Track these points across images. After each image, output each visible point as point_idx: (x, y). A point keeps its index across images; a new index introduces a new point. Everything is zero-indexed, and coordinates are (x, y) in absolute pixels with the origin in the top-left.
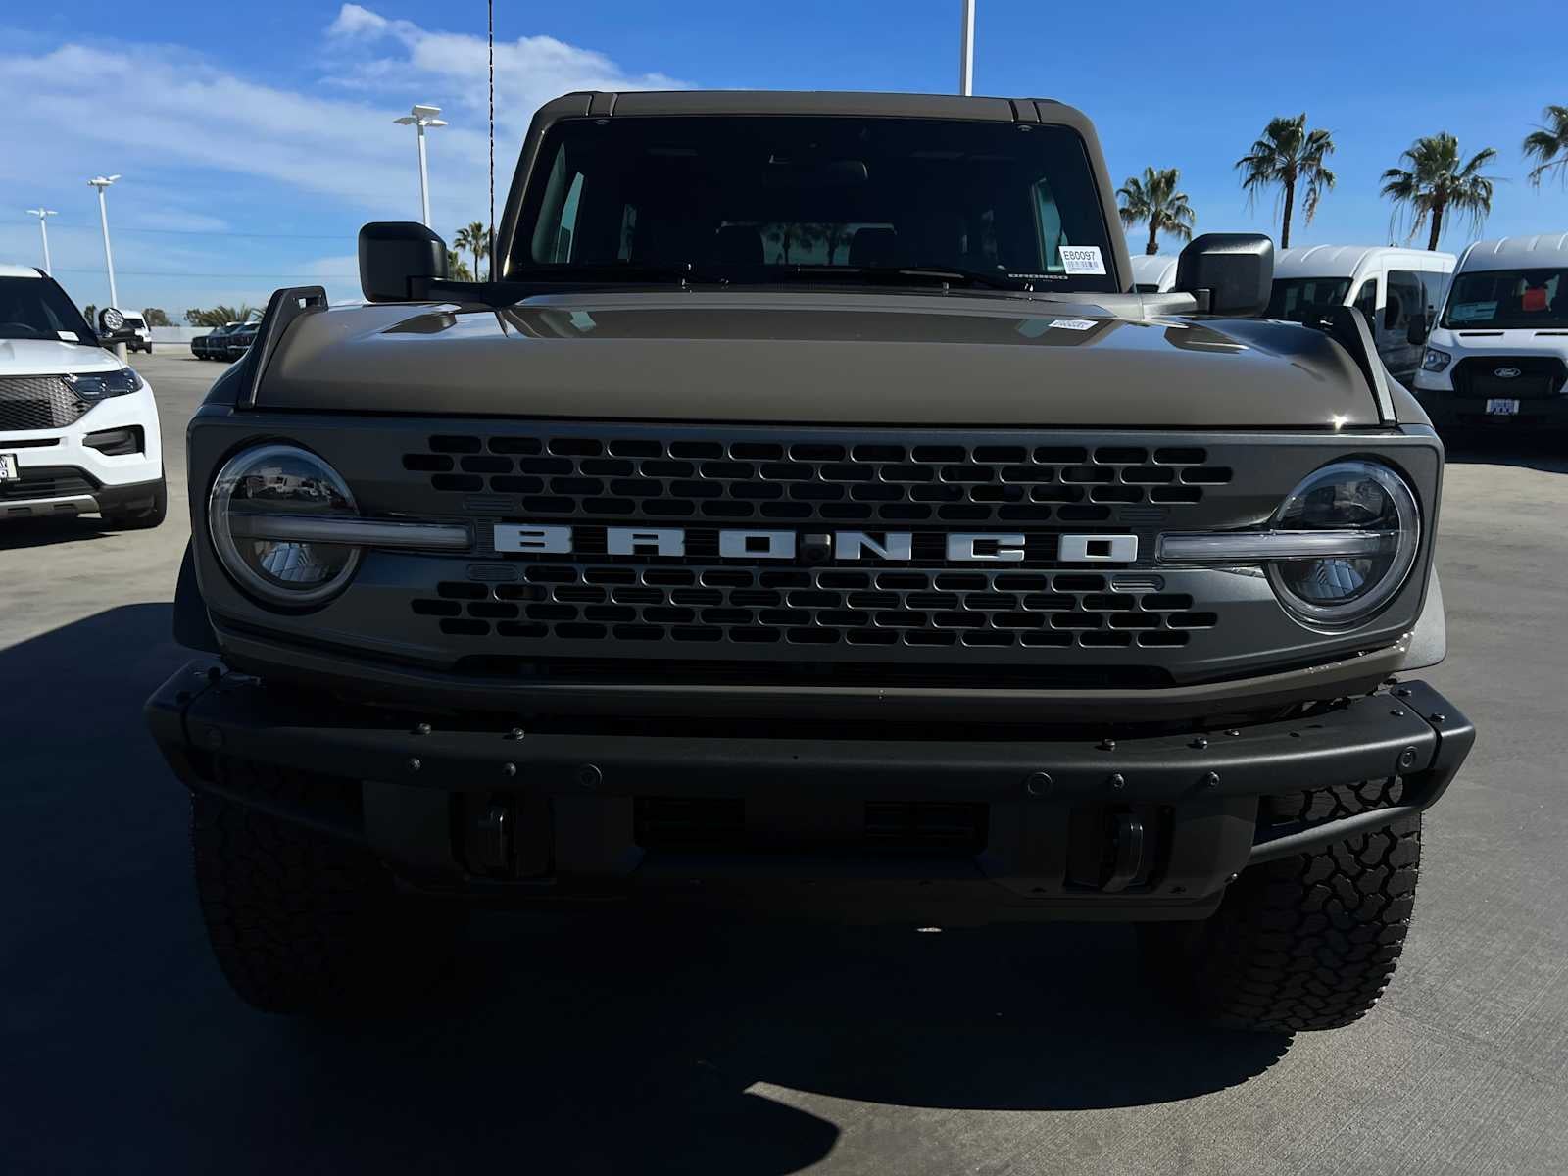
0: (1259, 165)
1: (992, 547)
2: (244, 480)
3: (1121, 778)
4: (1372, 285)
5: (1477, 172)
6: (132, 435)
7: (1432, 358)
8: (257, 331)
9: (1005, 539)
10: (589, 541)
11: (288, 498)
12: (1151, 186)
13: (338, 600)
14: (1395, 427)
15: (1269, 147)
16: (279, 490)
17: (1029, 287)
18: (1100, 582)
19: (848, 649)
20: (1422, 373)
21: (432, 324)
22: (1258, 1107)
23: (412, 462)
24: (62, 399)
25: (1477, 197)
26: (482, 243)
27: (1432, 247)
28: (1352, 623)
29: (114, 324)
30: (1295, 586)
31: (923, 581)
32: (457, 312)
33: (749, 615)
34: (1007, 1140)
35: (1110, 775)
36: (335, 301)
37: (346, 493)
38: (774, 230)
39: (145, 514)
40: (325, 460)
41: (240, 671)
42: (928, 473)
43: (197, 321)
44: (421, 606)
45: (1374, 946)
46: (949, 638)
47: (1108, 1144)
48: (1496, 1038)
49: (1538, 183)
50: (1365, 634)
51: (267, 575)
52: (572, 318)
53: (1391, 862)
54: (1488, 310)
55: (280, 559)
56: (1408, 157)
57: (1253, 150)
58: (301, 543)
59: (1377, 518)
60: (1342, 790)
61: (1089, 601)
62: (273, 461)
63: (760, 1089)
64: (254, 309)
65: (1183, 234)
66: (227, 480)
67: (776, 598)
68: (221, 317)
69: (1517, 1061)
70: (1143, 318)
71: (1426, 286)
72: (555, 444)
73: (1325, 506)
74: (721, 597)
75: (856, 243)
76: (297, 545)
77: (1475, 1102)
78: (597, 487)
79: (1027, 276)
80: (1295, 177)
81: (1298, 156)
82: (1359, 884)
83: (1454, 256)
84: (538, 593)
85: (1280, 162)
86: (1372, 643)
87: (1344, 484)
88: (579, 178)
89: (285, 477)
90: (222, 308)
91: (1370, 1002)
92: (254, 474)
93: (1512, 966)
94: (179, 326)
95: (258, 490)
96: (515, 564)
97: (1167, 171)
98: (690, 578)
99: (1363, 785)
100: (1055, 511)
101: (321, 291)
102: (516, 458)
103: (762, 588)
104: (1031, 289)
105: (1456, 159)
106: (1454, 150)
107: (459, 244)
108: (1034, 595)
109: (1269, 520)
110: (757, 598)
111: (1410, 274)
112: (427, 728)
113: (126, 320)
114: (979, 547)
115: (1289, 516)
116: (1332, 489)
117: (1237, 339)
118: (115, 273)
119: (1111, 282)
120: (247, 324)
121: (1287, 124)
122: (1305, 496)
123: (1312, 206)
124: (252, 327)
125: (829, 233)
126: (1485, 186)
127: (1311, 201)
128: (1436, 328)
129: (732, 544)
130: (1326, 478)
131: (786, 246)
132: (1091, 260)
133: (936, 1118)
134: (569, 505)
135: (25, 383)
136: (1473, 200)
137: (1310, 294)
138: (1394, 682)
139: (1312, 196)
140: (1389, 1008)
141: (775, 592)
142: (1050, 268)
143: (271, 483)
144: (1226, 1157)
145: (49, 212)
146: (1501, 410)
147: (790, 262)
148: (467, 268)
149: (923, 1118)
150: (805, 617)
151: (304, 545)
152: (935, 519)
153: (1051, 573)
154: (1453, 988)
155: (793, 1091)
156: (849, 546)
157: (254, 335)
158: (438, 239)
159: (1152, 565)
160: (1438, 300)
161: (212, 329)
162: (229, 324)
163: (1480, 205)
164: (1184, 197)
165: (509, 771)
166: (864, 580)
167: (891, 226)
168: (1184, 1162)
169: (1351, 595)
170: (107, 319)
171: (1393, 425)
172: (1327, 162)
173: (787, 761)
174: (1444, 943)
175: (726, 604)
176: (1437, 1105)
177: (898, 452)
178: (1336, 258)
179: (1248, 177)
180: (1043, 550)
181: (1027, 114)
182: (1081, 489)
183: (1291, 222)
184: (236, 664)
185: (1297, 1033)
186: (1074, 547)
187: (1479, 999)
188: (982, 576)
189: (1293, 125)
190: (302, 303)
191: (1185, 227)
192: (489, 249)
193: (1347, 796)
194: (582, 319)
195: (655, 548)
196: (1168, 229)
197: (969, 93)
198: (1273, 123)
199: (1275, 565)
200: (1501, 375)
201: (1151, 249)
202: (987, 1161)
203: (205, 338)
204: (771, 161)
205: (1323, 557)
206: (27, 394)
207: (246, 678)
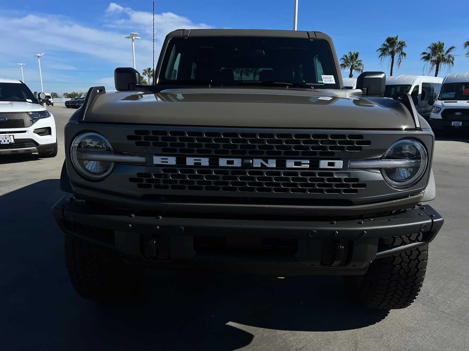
0: (384, 51)
1: (299, 164)
2: (81, 143)
3: (337, 232)
4: (417, 87)
5: (450, 53)
6: (48, 130)
7: (435, 109)
8: (84, 99)
9: (303, 161)
10: (181, 161)
11: (94, 148)
12: (351, 57)
13: (108, 178)
14: (420, 129)
15: (386, 45)
16: (91, 146)
17: (312, 87)
18: (331, 174)
19: (257, 194)
20: (432, 113)
21: (136, 97)
22: (379, 332)
23: (129, 138)
24: (27, 119)
25: (449, 61)
26: (151, 73)
27: (436, 76)
28: (407, 187)
29: (42, 97)
30: (390, 176)
31: (279, 174)
32: (143, 94)
33: (227, 183)
34: (303, 340)
35: (334, 232)
36: (107, 91)
37: (110, 146)
38: (238, 70)
39: (51, 153)
40: (104, 137)
41: (79, 198)
42: (281, 142)
43: (67, 96)
44: (132, 180)
45: (414, 284)
46: (287, 190)
47: (333, 342)
48: (451, 312)
49: (468, 57)
50: (411, 191)
51: (87, 171)
52: (177, 96)
53: (419, 259)
54: (452, 94)
55: (91, 166)
56: (429, 49)
57: (382, 46)
58: (97, 161)
59: (415, 156)
60: (404, 237)
61: (328, 180)
62: (89, 137)
63: (230, 323)
64: (84, 93)
65: (360, 72)
66: (76, 143)
67: (236, 178)
68: (74, 95)
69: (457, 319)
70: (346, 97)
71: (434, 88)
72: (171, 133)
73: (399, 153)
74: (219, 178)
75: (262, 74)
76: (96, 162)
77: (444, 331)
78: (184, 145)
79: (312, 84)
80: (395, 55)
81: (395, 48)
82: (409, 265)
83: (442, 78)
84: (166, 176)
85: (390, 50)
86: (413, 193)
87: (405, 146)
88: (179, 55)
89: (93, 142)
90: (74, 93)
91: (413, 301)
92: (84, 141)
93: (456, 291)
94: (61, 98)
95: (85, 146)
96: (159, 168)
97: (356, 53)
98: (210, 172)
99: (411, 235)
100: (318, 153)
101: (103, 88)
102: (160, 137)
103: (231, 175)
104: (313, 88)
105: (444, 49)
106: (443, 47)
107: (144, 74)
108: (312, 178)
109: (382, 157)
110: (229, 178)
111: (429, 84)
112: (134, 215)
113: (46, 96)
114: (296, 164)
115: (388, 155)
116: (401, 147)
117: (373, 103)
118: (42, 82)
119: (337, 86)
120: (81, 97)
121: (393, 39)
122: (393, 149)
123: (400, 63)
124: (83, 98)
125: (254, 71)
126: (452, 58)
127: (399, 62)
128: (437, 100)
129: (223, 162)
130: (400, 144)
131: (241, 75)
132: (331, 79)
133: (283, 333)
134: (175, 151)
135: (17, 114)
136: (448, 62)
137: (398, 89)
138: (420, 205)
139: (400, 60)
140: (419, 303)
141: (236, 177)
142: (319, 82)
143: (88, 144)
144: (369, 346)
145: (23, 64)
146: (456, 125)
147: (242, 79)
148: (146, 81)
149: (278, 333)
150: (244, 184)
151: (98, 162)
152: (283, 155)
153: (316, 172)
154: (438, 297)
155: (240, 324)
156: (257, 163)
157: (84, 100)
158: (137, 72)
159: (346, 169)
160: (437, 91)
161: (71, 99)
162: (76, 97)
163: (451, 63)
164: (361, 60)
165: (157, 228)
166: (261, 173)
167: (271, 69)
168: (356, 347)
169: (407, 179)
170: (40, 96)
171: (419, 128)
172: (404, 50)
173: (238, 226)
174: (436, 284)
175: (221, 180)
176: (433, 332)
177: (272, 135)
178: (406, 79)
179: (380, 54)
180: (314, 165)
181: (312, 36)
182: (326, 147)
183: (393, 68)
184: (78, 196)
185: (391, 310)
186: (324, 164)
187: (446, 300)
188: (297, 172)
189: (394, 39)
190: (98, 91)
191: (361, 69)
192: (153, 75)
193: (406, 239)
194: (180, 96)
195: (200, 163)
196: (356, 70)
197: (296, 30)
198: (388, 38)
199: (384, 170)
200: (456, 114)
201: (351, 76)
202: (297, 346)
203: (69, 101)
204: (236, 50)
205: (398, 168)
206: (17, 117)
207: (81, 200)
